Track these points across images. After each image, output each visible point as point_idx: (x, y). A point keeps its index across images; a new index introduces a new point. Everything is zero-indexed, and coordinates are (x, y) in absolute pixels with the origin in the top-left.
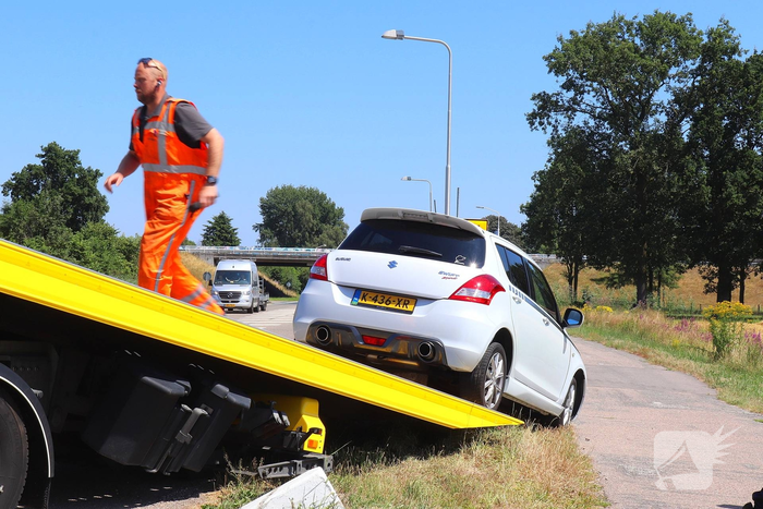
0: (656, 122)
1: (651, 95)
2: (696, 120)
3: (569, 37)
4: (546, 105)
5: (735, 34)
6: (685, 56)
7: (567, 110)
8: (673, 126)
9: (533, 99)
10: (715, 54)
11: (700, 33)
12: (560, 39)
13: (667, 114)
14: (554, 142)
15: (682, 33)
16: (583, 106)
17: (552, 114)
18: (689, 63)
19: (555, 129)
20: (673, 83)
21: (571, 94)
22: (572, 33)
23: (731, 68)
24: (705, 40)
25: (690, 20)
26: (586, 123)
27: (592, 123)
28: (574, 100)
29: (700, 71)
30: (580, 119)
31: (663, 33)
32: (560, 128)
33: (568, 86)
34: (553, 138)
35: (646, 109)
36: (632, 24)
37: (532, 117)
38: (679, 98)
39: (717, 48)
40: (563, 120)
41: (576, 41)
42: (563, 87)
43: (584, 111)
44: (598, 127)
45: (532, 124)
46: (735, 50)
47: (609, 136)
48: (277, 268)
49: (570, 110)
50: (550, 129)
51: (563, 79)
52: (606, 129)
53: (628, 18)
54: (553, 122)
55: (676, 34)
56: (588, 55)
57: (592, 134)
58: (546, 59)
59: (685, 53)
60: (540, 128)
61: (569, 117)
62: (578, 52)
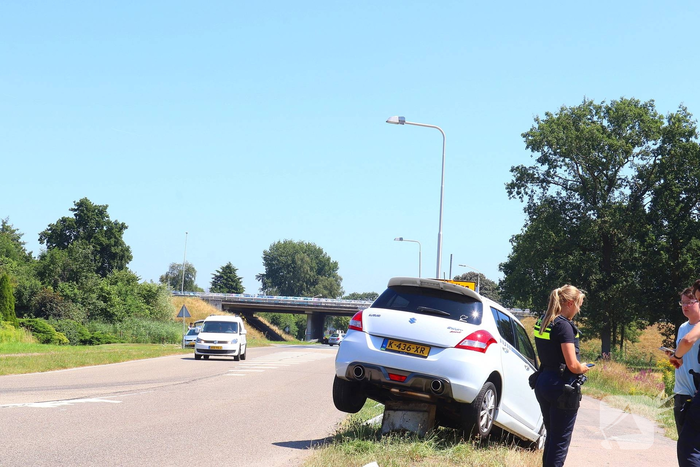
0: (621, 195)
1: (616, 171)
2: (658, 194)
3: (545, 118)
4: (523, 177)
5: (692, 119)
6: (648, 137)
7: (543, 181)
8: (636, 198)
9: (512, 171)
10: (674, 137)
11: (661, 117)
12: (536, 120)
13: (631, 188)
14: (531, 210)
15: (645, 118)
16: (556, 179)
17: (529, 185)
18: (650, 143)
19: (531, 197)
20: (637, 161)
21: (546, 167)
22: (547, 114)
23: (688, 149)
24: (666, 124)
25: (652, 106)
26: (558, 194)
27: (564, 194)
28: (548, 173)
29: (660, 151)
30: (553, 190)
31: (628, 118)
32: (535, 198)
33: (543, 160)
34: (529, 206)
35: (612, 183)
36: (600, 107)
37: (511, 187)
38: (642, 174)
39: (675, 132)
40: (538, 191)
41: (550, 122)
42: (538, 161)
43: (557, 183)
44: (569, 198)
45: (510, 193)
46: (692, 133)
47: (579, 205)
48: (277, 314)
49: (544, 181)
50: (526, 198)
51: (538, 155)
52: (577, 199)
53: (597, 103)
54: (529, 192)
55: (639, 117)
56: (561, 134)
57: (564, 203)
58: (524, 136)
59: (647, 135)
60: (517, 197)
61: (544, 188)
62: (552, 132)
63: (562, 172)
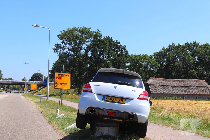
0: (83, 52)
1: (82, 46)
2: (93, 51)
3: (63, 31)
4: (58, 47)
5: (101, 33)
6: (90, 37)
7: (63, 48)
8: (87, 53)
9: (55, 45)
10: (97, 37)
11: (93, 32)
12: (61, 32)
13: (86, 50)
15: (90, 32)
16: (67, 48)
17: (59, 49)
18: (91, 39)
19: (60, 52)
20: (87, 43)
21: (63, 45)
22: (64, 30)
23: (100, 40)
24: (94, 34)
25: (91, 29)
26: (67, 51)
27: (68, 51)
29: (93, 41)
30: (66, 50)
31: (85, 32)
32: (61, 52)
33: (63, 42)
34: (60, 55)
35: (81, 49)
36: (78, 29)
37: (55, 49)
38: (88, 47)
39: (97, 36)
40: (62, 50)
41: (65, 32)
42: (61, 43)
43: (67, 49)
44: (70, 52)
45: (55, 51)
46: (101, 36)
47: (72, 54)
49: (64, 48)
50: (59, 53)
52: (72, 53)
53: (77, 28)
54: (60, 51)
55: (88, 32)
56: (68, 36)
57: (68, 54)
58: (58, 36)
59: (90, 36)
60: (56, 52)
61: (64, 50)
62: (66, 35)
63: (68, 46)
